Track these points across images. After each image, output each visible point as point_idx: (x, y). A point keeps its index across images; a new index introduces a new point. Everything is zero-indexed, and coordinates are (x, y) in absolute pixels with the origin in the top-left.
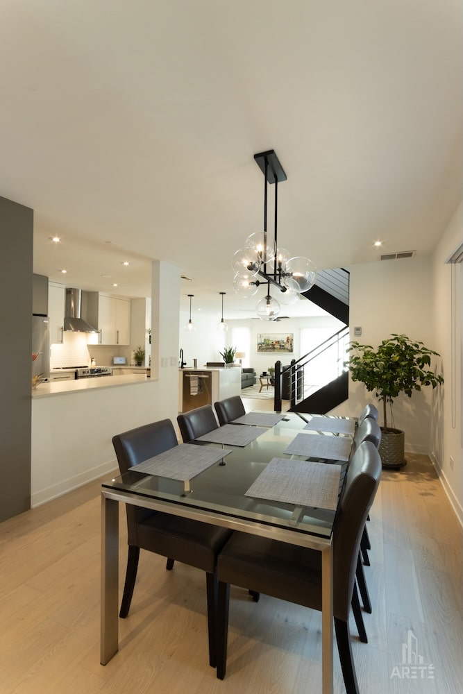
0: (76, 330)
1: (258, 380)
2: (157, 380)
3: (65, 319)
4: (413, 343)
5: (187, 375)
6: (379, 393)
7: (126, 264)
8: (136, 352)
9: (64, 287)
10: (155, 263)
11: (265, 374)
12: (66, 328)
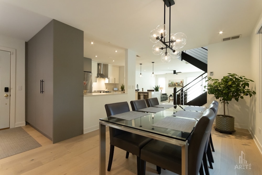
0: (101, 78)
1: (168, 98)
2: (127, 94)
3: (97, 74)
4: (239, 76)
5: (139, 94)
6: (221, 100)
7: (116, 51)
8: (121, 86)
9: (97, 62)
10: (126, 50)
11: (171, 95)
12: (98, 77)
